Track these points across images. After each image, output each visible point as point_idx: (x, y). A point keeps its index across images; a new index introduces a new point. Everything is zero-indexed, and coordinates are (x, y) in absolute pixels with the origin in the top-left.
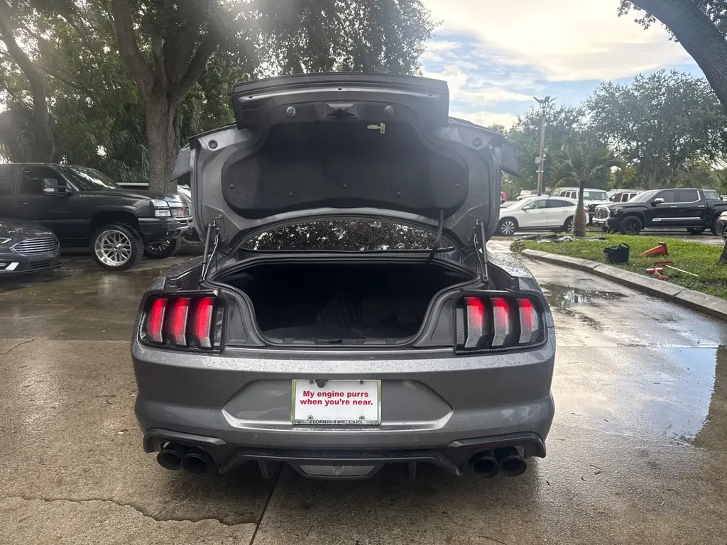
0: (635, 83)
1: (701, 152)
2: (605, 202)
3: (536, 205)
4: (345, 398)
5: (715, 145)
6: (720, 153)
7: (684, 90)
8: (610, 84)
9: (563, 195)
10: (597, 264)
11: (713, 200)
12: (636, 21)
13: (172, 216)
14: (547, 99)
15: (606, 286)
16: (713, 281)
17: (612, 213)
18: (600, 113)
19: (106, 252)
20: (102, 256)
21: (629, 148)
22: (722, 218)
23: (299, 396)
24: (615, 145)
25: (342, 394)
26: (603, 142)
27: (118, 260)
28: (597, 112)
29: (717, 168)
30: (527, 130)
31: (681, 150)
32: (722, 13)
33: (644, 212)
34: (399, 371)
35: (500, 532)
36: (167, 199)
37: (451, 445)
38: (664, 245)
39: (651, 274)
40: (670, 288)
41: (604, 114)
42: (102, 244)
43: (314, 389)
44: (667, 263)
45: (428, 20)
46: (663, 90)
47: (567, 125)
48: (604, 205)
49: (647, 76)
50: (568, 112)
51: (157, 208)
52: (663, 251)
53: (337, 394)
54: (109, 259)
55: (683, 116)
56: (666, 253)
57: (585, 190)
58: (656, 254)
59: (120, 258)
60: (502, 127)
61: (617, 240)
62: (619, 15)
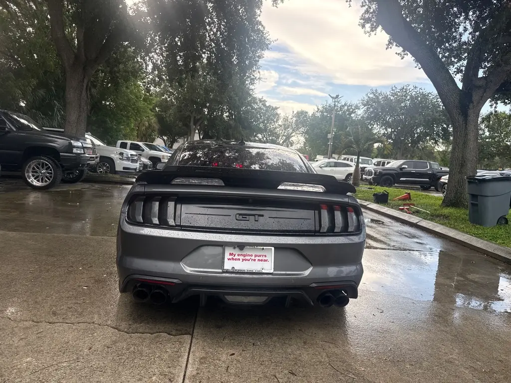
0: (392, 92)
1: (429, 139)
2: (371, 166)
3: (328, 165)
4: (253, 258)
5: (438, 135)
6: (441, 140)
7: (421, 99)
8: (376, 91)
9: (344, 159)
10: (370, 203)
11: (437, 169)
12: (396, 53)
13: (84, 153)
14: (337, 96)
15: (375, 216)
16: (438, 216)
17: (375, 173)
18: (370, 108)
19: (33, 176)
20: (30, 179)
21: (386, 132)
22: (441, 180)
23: (227, 256)
24: (378, 129)
25: (251, 255)
26: (370, 127)
27: (42, 182)
28: (368, 108)
29: (439, 149)
30: (322, 115)
31: (418, 136)
32: (446, 54)
33: (395, 173)
34: (286, 243)
35: (333, 339)
36: (81, 141)
37: (311, 286)
38: (409, 194)
39: (402, 210)
40: (414, 219)
41: (371, 109)
42: (31, 170)
43: (236, 252)
44: (411, 204)
45: (268, 38)
46: (408, 97)
47: (348, 114)
48: (370, 167)
49: (399, 88)
50: (349, 106)
51: (75, 147)
52: (408, 197)
53: (249, 255)
54: (35, 181)
55: (420, 115)
56: (410, 199)
57: (360, 157)
58: (404, 199)
59: (44, 180)
60: (307, 113)
61: (380, 189)
62: (387, 49)
